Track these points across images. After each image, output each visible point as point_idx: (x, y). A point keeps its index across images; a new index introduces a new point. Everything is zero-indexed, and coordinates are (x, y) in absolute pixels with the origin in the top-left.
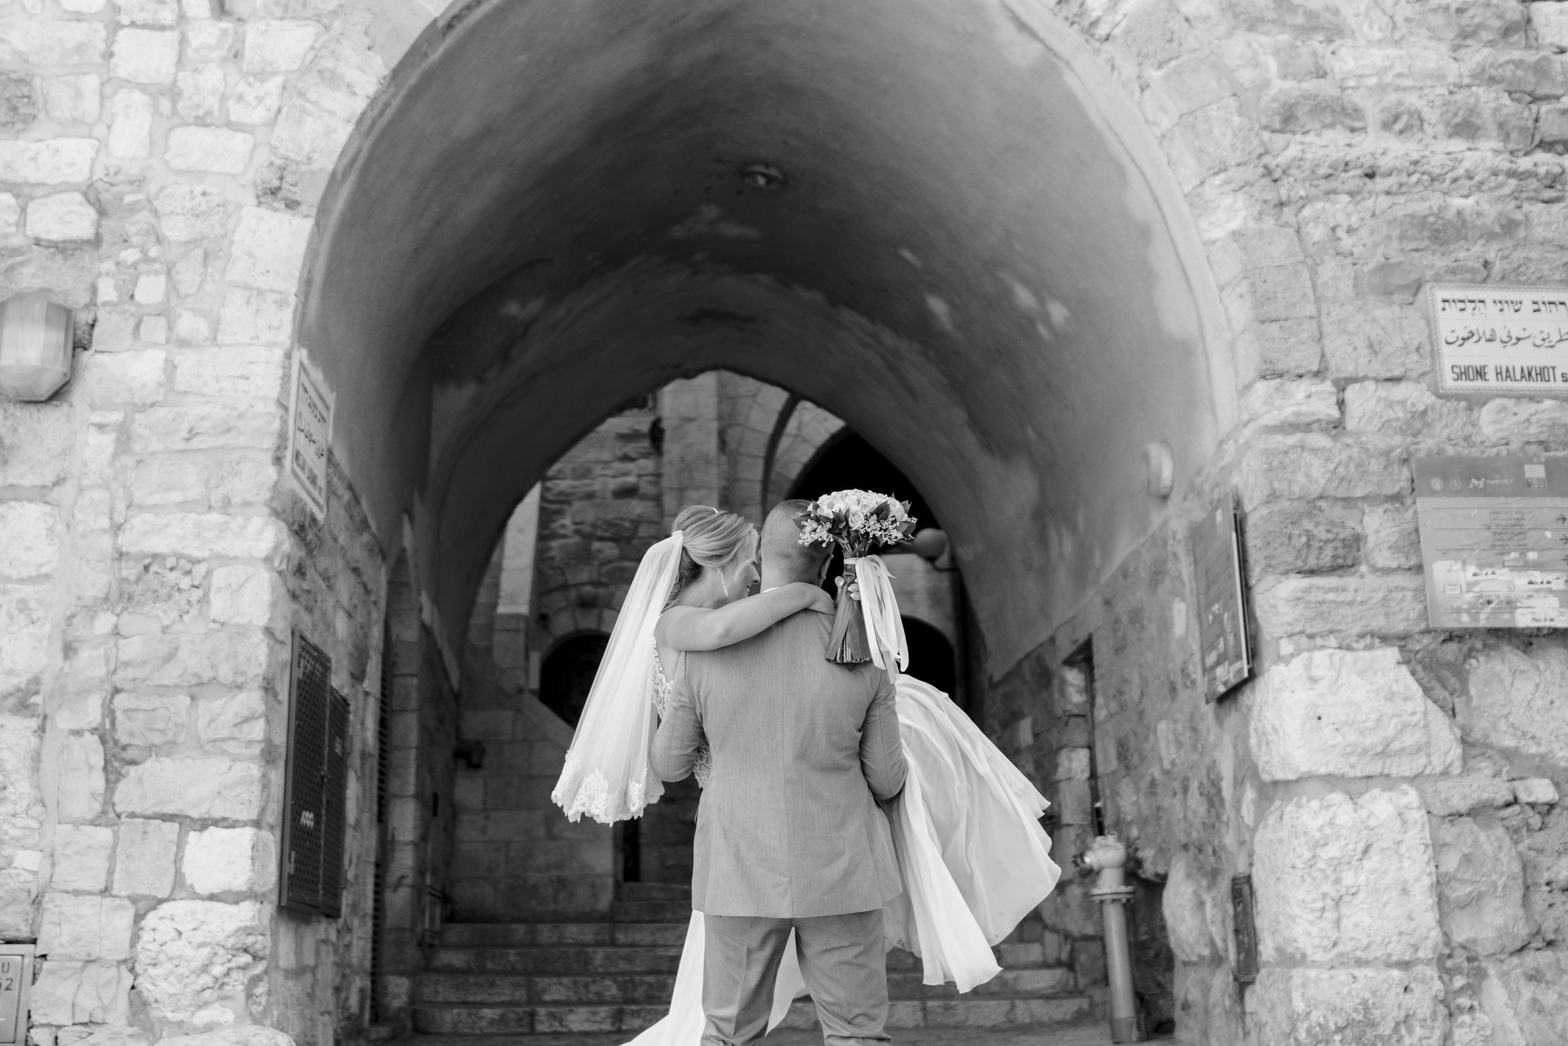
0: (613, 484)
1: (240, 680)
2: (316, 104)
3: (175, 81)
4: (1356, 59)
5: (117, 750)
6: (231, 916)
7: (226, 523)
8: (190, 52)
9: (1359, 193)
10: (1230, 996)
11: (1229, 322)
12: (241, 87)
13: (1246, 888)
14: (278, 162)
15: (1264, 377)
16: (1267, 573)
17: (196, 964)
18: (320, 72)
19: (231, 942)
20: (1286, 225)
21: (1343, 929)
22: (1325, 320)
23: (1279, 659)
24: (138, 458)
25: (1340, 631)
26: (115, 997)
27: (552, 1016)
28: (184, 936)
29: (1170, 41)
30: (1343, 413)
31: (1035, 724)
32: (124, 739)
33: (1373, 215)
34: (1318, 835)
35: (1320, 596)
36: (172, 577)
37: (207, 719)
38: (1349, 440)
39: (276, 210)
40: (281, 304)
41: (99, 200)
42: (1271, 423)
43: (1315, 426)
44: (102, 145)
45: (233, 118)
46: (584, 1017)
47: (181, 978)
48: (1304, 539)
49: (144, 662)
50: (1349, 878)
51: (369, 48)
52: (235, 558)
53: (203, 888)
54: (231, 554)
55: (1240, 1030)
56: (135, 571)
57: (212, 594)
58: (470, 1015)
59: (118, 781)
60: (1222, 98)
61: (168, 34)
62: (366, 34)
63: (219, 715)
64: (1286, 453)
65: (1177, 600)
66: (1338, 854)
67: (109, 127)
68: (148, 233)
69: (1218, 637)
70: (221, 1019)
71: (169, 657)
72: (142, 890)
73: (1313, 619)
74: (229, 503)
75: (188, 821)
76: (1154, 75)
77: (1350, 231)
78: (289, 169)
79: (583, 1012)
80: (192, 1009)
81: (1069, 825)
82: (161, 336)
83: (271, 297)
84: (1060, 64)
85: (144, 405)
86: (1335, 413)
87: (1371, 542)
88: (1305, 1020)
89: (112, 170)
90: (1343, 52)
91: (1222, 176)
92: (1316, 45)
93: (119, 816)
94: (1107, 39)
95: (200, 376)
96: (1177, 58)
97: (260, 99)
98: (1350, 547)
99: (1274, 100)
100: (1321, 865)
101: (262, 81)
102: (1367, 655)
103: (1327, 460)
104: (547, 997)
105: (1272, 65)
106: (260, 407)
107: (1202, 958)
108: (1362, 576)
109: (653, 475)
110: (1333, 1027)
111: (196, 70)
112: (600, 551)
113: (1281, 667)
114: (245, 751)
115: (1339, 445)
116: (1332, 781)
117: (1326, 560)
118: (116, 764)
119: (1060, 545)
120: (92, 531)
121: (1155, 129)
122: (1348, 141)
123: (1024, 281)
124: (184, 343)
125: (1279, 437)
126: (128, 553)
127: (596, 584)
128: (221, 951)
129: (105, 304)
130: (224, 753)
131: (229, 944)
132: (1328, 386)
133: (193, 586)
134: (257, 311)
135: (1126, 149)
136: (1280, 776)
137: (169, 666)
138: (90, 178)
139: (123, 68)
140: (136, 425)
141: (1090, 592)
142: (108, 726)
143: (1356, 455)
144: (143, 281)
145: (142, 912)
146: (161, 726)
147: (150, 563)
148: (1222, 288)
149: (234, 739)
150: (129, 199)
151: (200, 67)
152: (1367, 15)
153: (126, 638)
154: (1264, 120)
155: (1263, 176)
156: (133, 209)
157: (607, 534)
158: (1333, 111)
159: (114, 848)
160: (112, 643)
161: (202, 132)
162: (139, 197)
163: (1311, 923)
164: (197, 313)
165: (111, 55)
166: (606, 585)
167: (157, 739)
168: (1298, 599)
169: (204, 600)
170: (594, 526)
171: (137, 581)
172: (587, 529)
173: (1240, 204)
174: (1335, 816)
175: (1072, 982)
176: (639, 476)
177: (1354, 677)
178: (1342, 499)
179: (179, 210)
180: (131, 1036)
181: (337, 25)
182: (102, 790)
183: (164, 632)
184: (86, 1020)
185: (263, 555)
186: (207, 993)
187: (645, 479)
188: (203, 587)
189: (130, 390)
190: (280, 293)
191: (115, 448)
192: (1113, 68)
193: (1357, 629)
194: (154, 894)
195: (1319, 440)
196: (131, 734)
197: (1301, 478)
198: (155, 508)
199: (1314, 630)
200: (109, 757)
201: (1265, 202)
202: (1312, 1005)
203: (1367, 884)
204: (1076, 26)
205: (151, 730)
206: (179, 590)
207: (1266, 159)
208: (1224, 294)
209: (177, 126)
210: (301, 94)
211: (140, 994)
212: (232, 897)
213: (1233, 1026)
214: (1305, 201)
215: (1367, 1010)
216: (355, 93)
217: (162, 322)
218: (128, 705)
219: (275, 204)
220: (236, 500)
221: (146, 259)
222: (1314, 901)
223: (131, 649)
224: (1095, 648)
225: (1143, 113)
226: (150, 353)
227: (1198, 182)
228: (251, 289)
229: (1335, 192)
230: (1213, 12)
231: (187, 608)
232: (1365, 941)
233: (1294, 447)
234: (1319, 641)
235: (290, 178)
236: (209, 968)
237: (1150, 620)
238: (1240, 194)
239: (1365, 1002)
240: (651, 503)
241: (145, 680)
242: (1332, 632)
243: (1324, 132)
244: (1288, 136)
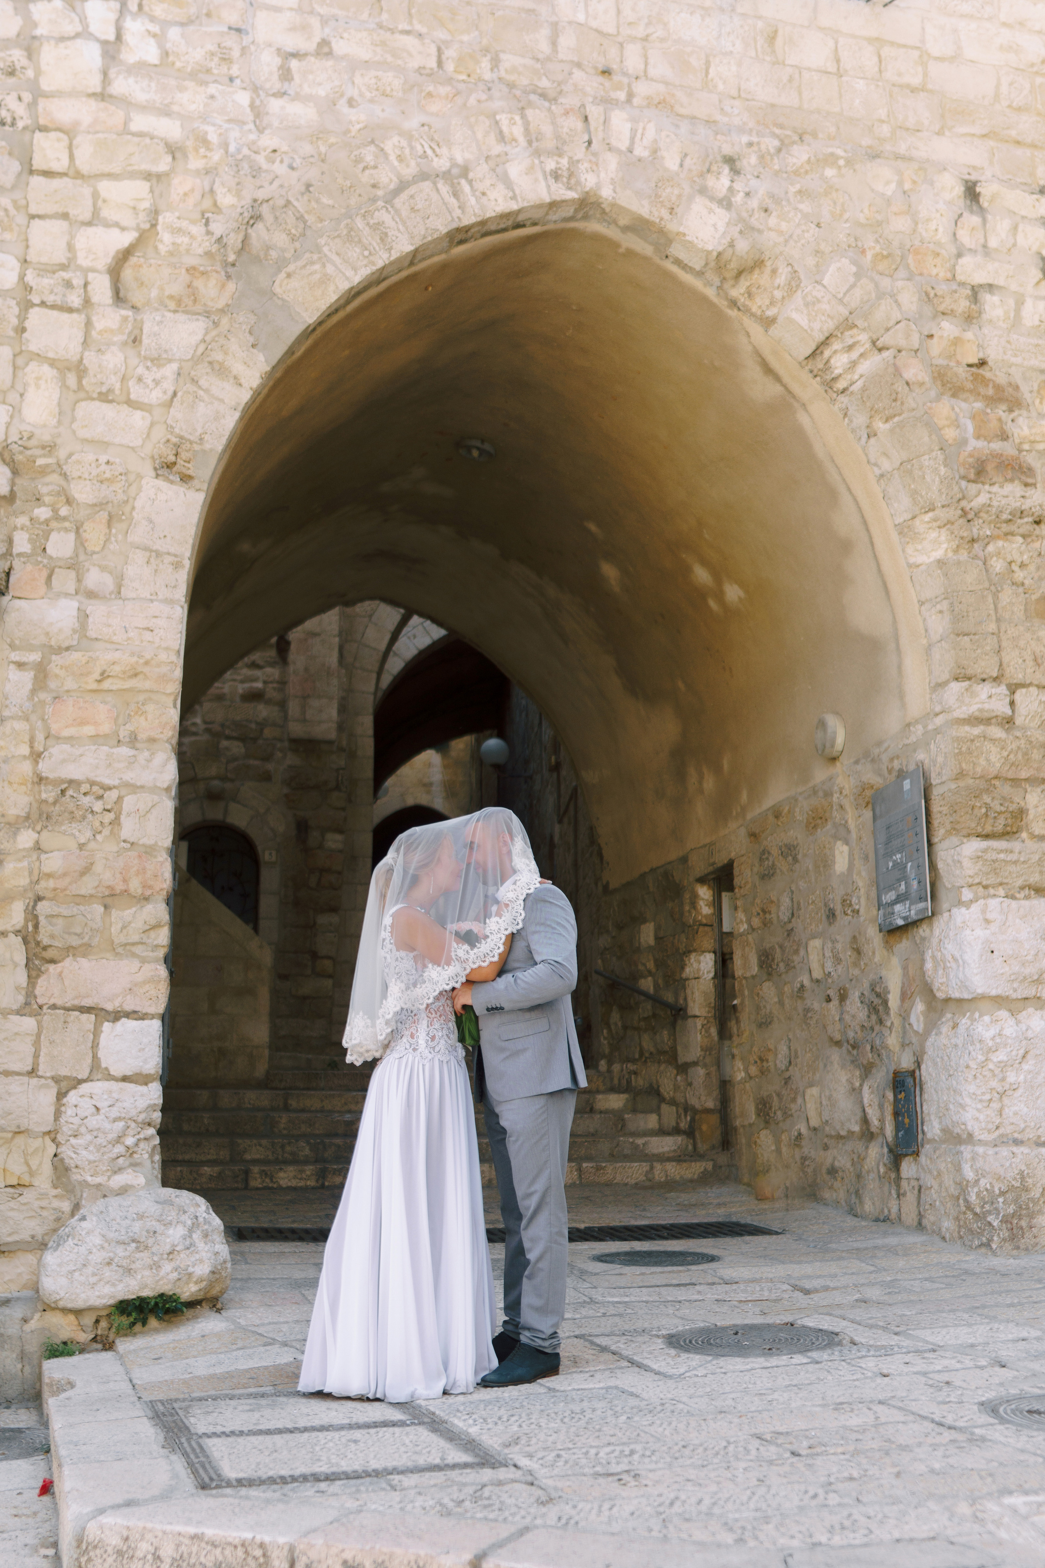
0: (241, 688)
1: (148, 892)
2: (207, 391)
3: (82, 359)
4: (1030, 428)
5: (38, 950)
6: (142, 1095)
7: (134, 756)
8: (94, 333)
9: (1029, 536)
10: (885, 1165)
11: (926, 631)
12: (140, 370)
13: (910, 1081)
14: (174, 440)
15: (957, 679)
16: (951, 834)
17: (112, 1136)
18: (210, 363)
19: (142, 1117)
20: (976, 557)
21: (1004, 1116)
22: (1003, 637)
23: (960, 903)
24: (55, 695)
25: (1007, 884)
26: (41, 1164)
27: (264, 1173)
28: (102, 1111)
29: (895, 400)
30: (1013, 711)
31: (658, 929)
32: (46, 941)
33: (1040, 554)
34: (990, 1043)
35: (994, 856)
36: (86, 801)
37: (120, 925)
38: (1018, 734)
39: (172, 482)
40: (177, 566)
41: (13, 461)
42: (962, 716)
43: (994, 721)
44: (16, 411)
45: (133, 396)
46: (291, 1174)
47: (99, 1148)
48: (984, 810)
49: (65, 875)
50: (1011, 1077)
51: (253, 346)
52: (142, 787)
53: (117, 1070)
54: (139, 784)
55: (894, 1192)
56: (53, 794)
57: (122, 818)
58: (191, 1172)
59: (38, 976)
60: (933, 451)
61: (75, 316)
62: (250, 333)
63: (130, 923)
64: (972, 741)
65: (839, 843)
66: (1005, 1058)
67: (22, 395)
68: (58, 494)
69: (899, 881)
70: (135, 1183)
71: (86, 871)
72: (64, 1072)
73: (988, 874)
74: (136, 738)
75: (103, 1013)
76: (881, 426)
77: (1022, 566)
78: (184, 447)
79: (291, 1170)
80: (109, 1174)
81: (696, 1017)
82: (71, 587)
83: (168, 559)
84: (796, 404)
85: (60, 648)
86: (1009, 712)
87: (1032, 814)
88: (975, 1186)
89: (26, 435)
90: (1020, 420)
91: (931, 514)
92: (1001, 413)
93: (41, 1007)
94: (842, 393)
95: (109, 626)
96: (900, 415)
97: (157, 382)
98: (1016, 817)
99: (971, 456)
100: (991, 1066)
101: (159, 366)
102: (1026, 903)
103: (1002, 748)
104: (248, 1157)
105: (970, 427)
106: (163, 656)
107: (851, 1133)
108: (1023, 841)
109: (278, 682)
110: (997, 1192)
111: (99, 350)
112: (227, 749)
113: (963, 910)
114: (151, 954)
115: (1011, 737)
116: (999, 1001)
117: (999, 828)
118: (37, 962)
119: (700, 783)
120: (13, 757)
121: (876, 469)
122: (1023, 494)
123: (705, 563)
124: (91, 595)
125: (967, 728)
126: (47, 778)
127: (223, 779)
128: (133, 1125)
129: (20, 555)
130: (134, 955)
131: (140, 1119)
132: (1003, 689)
133: (105, 810)
134: (156, 571)
135: (844, 480)
136: (956, 995)
137: (84, 878)
138: (6, 440)
139: (35, 342)
140: (52, 665)
141: (733, 825)
142: (30, 929)
143: (1023, 746)
144: (54, 536)
145: (64, 1091)
146: (78, 930)
147: (66, 787)
148: (922, 603)
149: (142, 943)
150: (40, 462)
151: (103, 348)
152: (1038, 392)
153: (46, 852)
154: (962, 471)
155: (961, 517)
156: (44, 471)
157: (234, 734)
158: (1013, 468)
159: (38, 1035)
160: (35, 857)
161: (105, 406)
162: (50, 461)
163: (978, 1110)
164: (103, 569)
165: (24, 330)
166: (232, 780)
167: (75, 941)
168: (978, 857)
169: (116, 822)
170: (223, 725)
171: (55, 803)
172: (216, 728)
173: (943, 538)
174: (1002, 1029)
175: (690, 1147)
176: (265, 682)
177: (1017, 921)
178: (1012, 780)
179: (86, 476)
180: (56, 1196)
181: (225, 321)
182: (25, 985)
183: (81, 849)
184: (15, 1182)
185: (165, 785)
186: (121, 1160)
187: (271, 685)
188: (115, 810)
189: (47, 634)
190: (176, 556)
191: (33, 684)
192: (846, 415)
193: (1020, 882)
194: (75, 1075)
195: (996, 732)
196: (52, 937)
197: (982, 761)
198: (70, 740)
199: (989, 882)
200: (30, 956)
201: (962, 538)
202: (980, 1174)
203: (1025, 1082)
204: (818, 379)
205: (69, 933)
206: (92, 812)
207: (964, 503)
208: (923, 608)
209: (82, 400)
210: (194, 381)
211: (62, 1160)
212: (139, 1079)
213: (886, 1188)
214: (991, 538)
215: (1023, 1178)
216: (240, 385)
217: (72, 574)
218: (49, 911)
219: (171, 477)
220: (142, 736)
221: (57, 517)
222: (983, 1094)
223: (53, 862)
224: (736, 872)
225: (866, 455)
226: (64, 602)
227: (910, 516)
228: (151, 551)
229: (1012, 534)
230: (927, 379)
231: (100, 828)
232: (1022, 1126)
233: (979, 737)
234: (992, 891)
235: (184, 455)
236: (122, 1139)
237: (805, 855)
238: (943, 530)
239: (1021, 1173)
240: (276, 708)
241: (65, 890)
242: (1001, 884)
243: (1006, 484)
244: (980, 485)
